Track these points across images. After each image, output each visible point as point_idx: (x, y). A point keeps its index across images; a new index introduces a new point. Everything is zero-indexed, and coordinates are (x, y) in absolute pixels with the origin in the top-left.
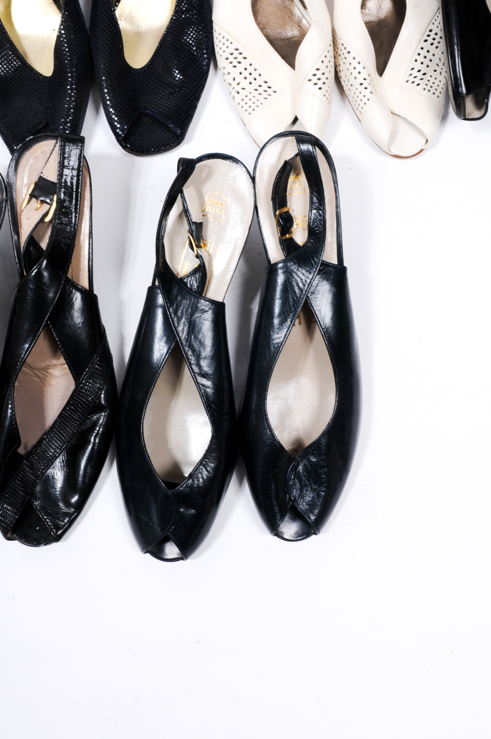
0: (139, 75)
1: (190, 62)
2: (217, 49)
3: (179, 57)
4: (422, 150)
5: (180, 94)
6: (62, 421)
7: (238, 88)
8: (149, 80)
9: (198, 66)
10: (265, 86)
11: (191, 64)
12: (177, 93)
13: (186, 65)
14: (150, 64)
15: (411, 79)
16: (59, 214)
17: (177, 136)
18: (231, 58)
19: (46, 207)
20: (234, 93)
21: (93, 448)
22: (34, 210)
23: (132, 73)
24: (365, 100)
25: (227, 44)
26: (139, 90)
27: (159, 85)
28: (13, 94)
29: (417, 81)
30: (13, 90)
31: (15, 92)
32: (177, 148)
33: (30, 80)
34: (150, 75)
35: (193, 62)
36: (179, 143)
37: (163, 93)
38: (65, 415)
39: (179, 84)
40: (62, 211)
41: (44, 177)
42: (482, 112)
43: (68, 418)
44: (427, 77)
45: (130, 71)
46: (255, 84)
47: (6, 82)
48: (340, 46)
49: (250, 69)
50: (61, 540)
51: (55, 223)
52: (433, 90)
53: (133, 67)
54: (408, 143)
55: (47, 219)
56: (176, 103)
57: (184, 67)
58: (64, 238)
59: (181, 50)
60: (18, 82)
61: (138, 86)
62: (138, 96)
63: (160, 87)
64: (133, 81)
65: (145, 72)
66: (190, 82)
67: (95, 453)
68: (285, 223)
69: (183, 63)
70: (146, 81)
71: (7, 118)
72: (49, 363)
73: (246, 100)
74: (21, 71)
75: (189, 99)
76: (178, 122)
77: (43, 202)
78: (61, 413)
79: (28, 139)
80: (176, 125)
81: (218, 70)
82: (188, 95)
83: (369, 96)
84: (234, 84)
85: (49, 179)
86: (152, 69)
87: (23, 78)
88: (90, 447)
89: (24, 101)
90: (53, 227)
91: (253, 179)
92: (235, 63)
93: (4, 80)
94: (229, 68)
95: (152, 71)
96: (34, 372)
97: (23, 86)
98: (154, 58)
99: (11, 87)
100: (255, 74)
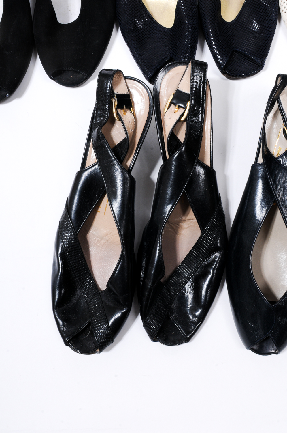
0: (230, 26)
1: (265, 17)
2: (282, 8)
3: (258, 13)
5: (260, 38)
6: (190, 259)
8: (237, 29)
9: (270, 19)
11: (266, 18)
12: (258, 37)
13: (263, 18)
14: (237, 19)
16: (191, 115)
17: (259, 65)
19: (182, 110)
21: (212, 277)
22: (174, 113)
23: (226, 25)
26: (231, 36)
27: (244, 32)
28: (146, 40)
30: (146, 37)
31: (147, 39)
32: (258, 73)
33: (157, 31)
34: (238, 26)
35: (267, 17)
36: (259, 71)
37: (247, 38)
38: (192, 255)
39: (258, 31)
40: (193, 112)
41: (179, 90)
43: (195, 256)
45: (225, 23)
47: (141, 32)
50: (190, 341)
51: (188, 121)
53: (226, 21)
55: (183, 119)
56: (258, 43)
57: (261, 20)
58: (195, 131)
59: (259, 9)
60: (149, 32)
61: (230, 33)
62: (231, 39)
63: (245, 33)
64: (227, 30)
65: (234, 24)
66: (266, 29)
67: (213, 280)
69: (261, 17)
70: (235, 30)
71: (144, 56)
72: (180, 219)
74: (151, 25)
75: (266, 41)
76: (260, 56)
77: (179, 107)
78: (189, 253)
79: (167, 65)
80: (259, 58)
82: (265, 38)
85: (183, 91)
86: (238, 22)
87: (152, 29)
88: (210, 276)
89: (154, 44)
90: (187, 124)
93: (140, 31)
95: (239, 23)
96: (170, 225)
97: (152, 35)
98: (240, 15)
99: (144, 36)
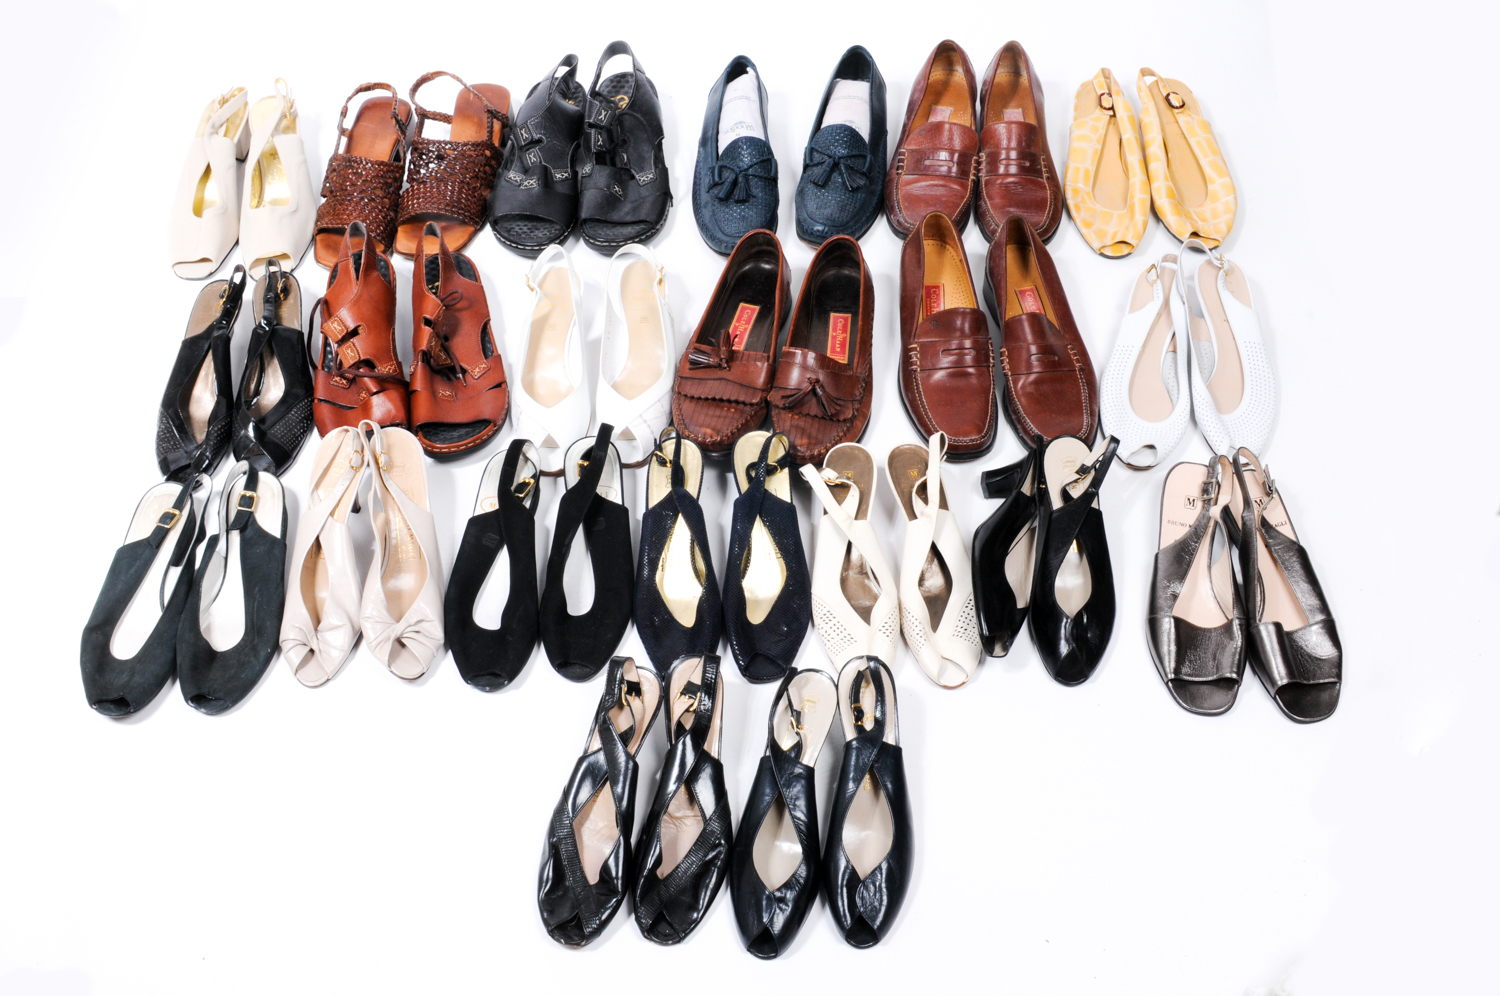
0: (757, 628)
1: (795, 620)
2: (814, 612)
3: (787, 617)
4: (964, 683)
5: (786, 641)
7: (829, 638)
8: (764, 632)
9: (800, 623)
10: (849, 638)
11: (795, 622)
12: (784, 640)
13: (792, 622)
14: (765, 622)
15: (956, 633)
17: (783, 669)
18: (824, 618)
19: (692, 701)
20: (826, 641)
22: (683, 703)
23: (752, 627)
24: (920, 645)
25: (822, 608)
26: (756, 638)
27: (771, 635)
29: (960, 634)
34: (765, 629)
37: (774, 640)
39: (786, 634)
41: (691, 681)
42: (1003, 654)
44: (968, 631)
45: (750, 625)
46: (841, 635)
48: (904, 610)
49: (838, 625)
51: (697, 711)
52: (971, 640)
53: (752, 623)
54: (953, 677)
55: (691, 709)
56: (783, 646)
57: (790, 623)
58: (703, 720)
59: (788, 612)
61: (756, 635)
62: (755, 642)
64: (752, 632)
65: (761, 626)
66: (794, 633)
68: (859, 714)
69: (789, 621)
70: (762, 632)
71: (658, 653)
73: (835, 646)
75: (792, 644)
77: (690, 697)
79: (682, 656)
80: (783, 661)
81: (816, 628)
82: (791, 641)
83: (923, 642)
84: (826, 635)
85: (695, 682)
86: (766, 625)
87: (670, 627)
89: (670, 640)
90: (695, 713)
91: (837, 687)
92: (827, 621)
94: (823, 624)
97: (671, 632)
98: (768, 617)
100: (842, 629)
